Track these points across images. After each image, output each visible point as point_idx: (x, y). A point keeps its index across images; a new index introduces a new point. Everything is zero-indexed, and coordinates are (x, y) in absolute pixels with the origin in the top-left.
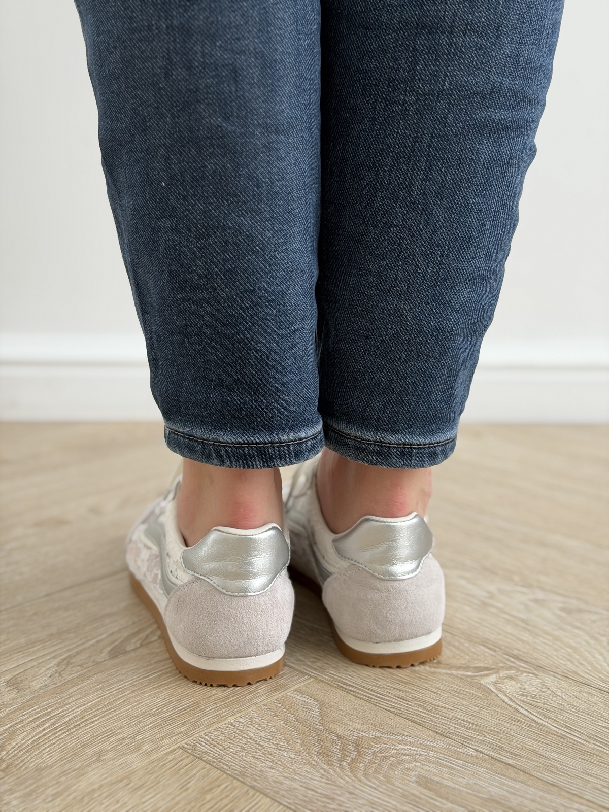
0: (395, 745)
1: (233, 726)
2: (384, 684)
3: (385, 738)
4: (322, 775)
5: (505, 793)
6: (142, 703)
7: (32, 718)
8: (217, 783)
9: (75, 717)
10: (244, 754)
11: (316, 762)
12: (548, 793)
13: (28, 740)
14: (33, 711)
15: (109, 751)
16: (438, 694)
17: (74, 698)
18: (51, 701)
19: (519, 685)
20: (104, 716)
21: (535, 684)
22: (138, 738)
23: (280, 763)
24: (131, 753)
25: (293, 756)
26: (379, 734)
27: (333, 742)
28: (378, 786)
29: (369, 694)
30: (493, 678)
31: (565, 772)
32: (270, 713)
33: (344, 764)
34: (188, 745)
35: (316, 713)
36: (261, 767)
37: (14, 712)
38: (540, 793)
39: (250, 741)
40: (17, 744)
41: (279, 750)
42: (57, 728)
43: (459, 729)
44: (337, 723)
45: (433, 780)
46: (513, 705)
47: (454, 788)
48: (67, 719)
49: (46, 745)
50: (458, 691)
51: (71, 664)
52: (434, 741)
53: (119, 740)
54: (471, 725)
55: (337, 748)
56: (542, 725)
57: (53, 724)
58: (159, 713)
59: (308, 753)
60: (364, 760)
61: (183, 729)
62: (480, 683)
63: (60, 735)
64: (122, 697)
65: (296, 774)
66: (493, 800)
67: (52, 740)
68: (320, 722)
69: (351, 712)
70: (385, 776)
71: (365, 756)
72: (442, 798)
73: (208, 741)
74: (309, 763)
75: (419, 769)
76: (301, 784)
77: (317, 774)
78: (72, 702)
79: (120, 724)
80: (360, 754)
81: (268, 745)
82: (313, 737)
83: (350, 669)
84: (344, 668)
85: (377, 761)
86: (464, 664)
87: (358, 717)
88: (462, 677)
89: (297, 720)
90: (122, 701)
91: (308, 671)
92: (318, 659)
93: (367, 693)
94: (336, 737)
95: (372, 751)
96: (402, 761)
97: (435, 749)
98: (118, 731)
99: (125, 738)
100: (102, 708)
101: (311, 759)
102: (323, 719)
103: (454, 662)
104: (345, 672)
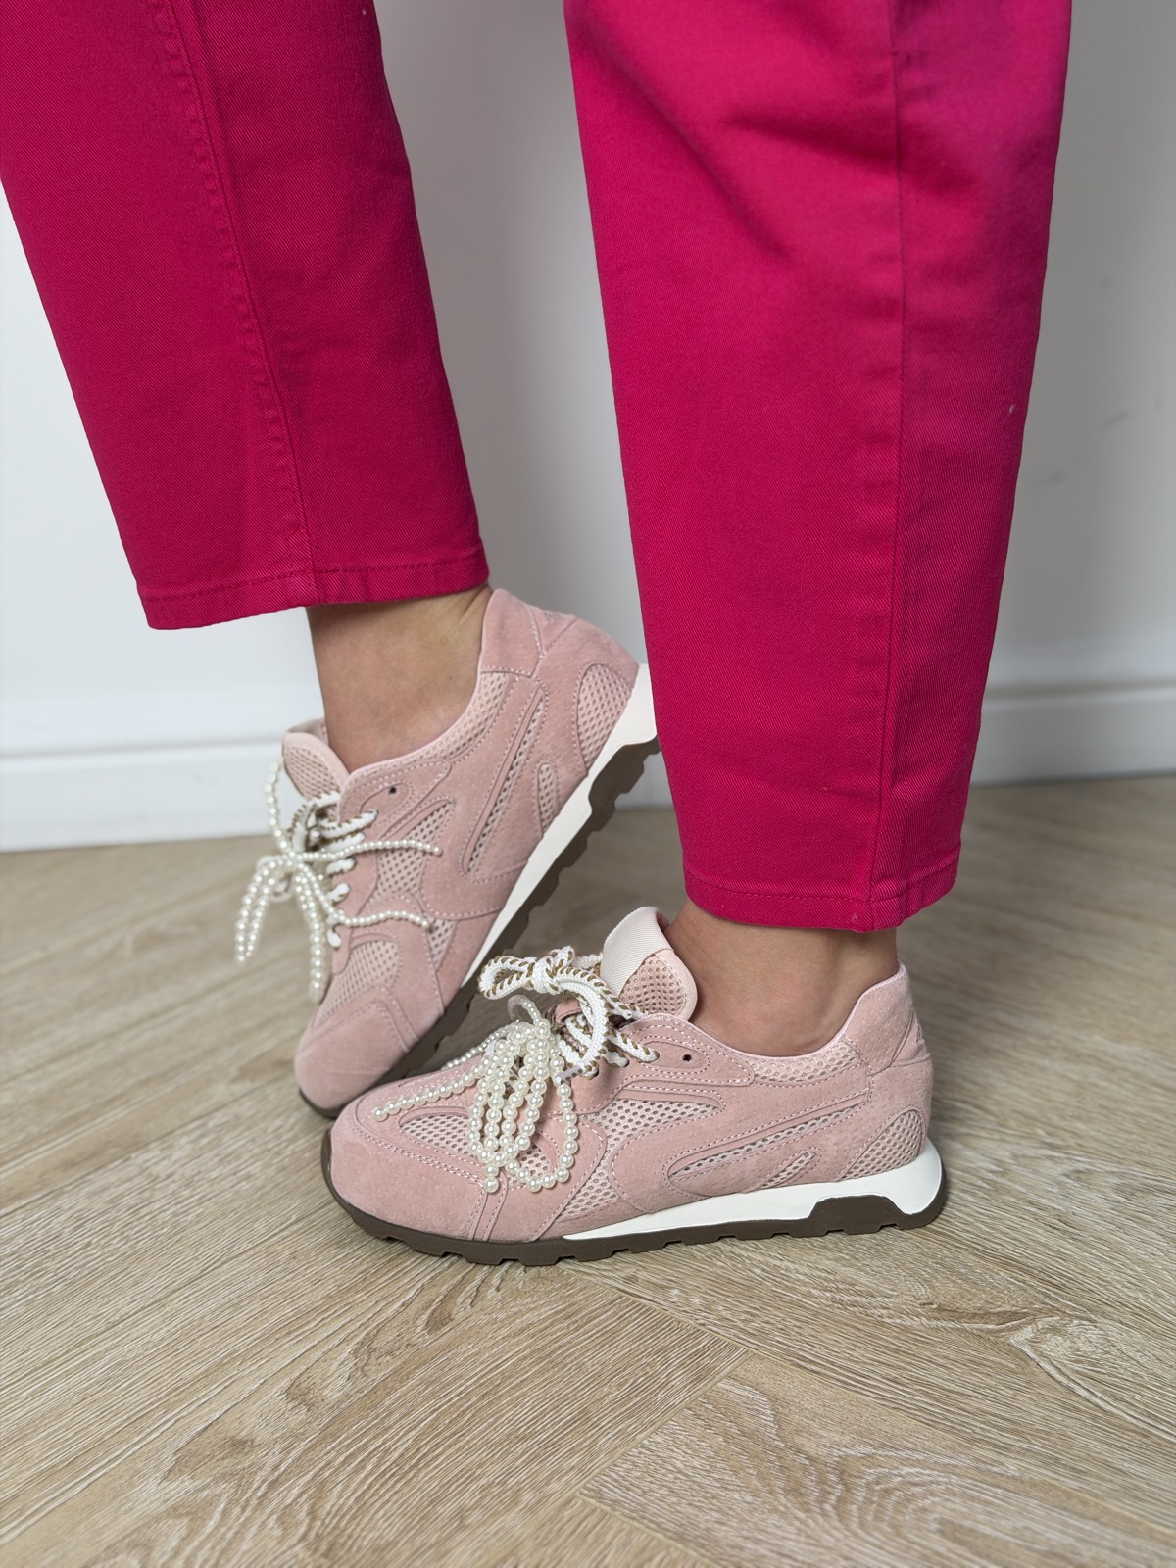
0: (896, 1468)
1: (649, 1450)
2: (863, 1356)
3: (880, 1456)
4: (799, 1529)
5: (1072, 1541)
6: (503, 1416)
7: (342, 1459)
8: (646, 1555)
9: (407, 1450)
10: (675, 1500)
11: (785, 1506)
12: (1134, 1536)
13: (348, 1498)
14: (340, 1443)
15: (473, 1508)
16: (947, 1368)
17: (396, 1416)
18: (362, 1423)
19: (1068, 1343)
20: (449, 1447)
21: (1093, 1339)
22: (511, 1482)
23: (731, 1513)
24: (507, 1510)
25: (749, 1499)
26: (870, 1450)
27: (805, 1469)
28: (884, 1542)
29: (843, 1375)
30: (1027, 1332)
31: (1156, 1497)
32: (699, 1422)
33: (827, 1507)
34: (589, 1489)
35: (768, 1417)
36: (706, 1521)
37: (312, 1448)
38: (1123, 1537)
39: (680, 1476)
40: (333, 1506)
41: (726, 1489)
42: (384, 1473)
43: (989, 1431)
44: (804, 1434)
45: (962, 1526)
46: (1065, 1381)
47: (995, 1539)
48: (396, 1455)
49: (378, 1505)
50: (978, 1361)
51: (375, 1350)
52: (955, 1456)
53: (483, 1488)
54: (1005, 1423)
55: (812, 1480)
56: (1113, 1415)
57: (377, 1466)
58: (532, 1435)
59: (771, 1492)
60: (856, 1497)
61: (575, 1460)
62: (1009, 1344)
63: (393, 1485)
64: (468, 1409)
65: (761, 1531)
66: (1056, 1555)
67: (384, 1495)
68: (777, 1435)
69: (821, 1411)
70: (891, 1525)
71: (856, 1492)
72: (979, 1555)
73: (616, 1481)
74: (775, 1510)
75: (939, 1509)
76: (770, 1547)
77: (791, 1529)
78: (395, 1423)
79: (478, 1459)
80: (848, 1489)
81: (709, 1482)
82: (771, 1462)
83: (807, 1331)
84: (796, 1329)
85: (875, 1499)
86: (980, 1309)
87: (832, 1420)
88: (979, 1333)
89: (743, 1434)
90: (470, 1415)
91: (742, 1339)
92: (752, 1315)
93: (840, 1374)
94: (806, 1459)
95: (865, 1481)
96: (912, 1496)
97: (958, 1471)
98: (479, 1472)
99: (490, 1485)
100: (442, 1431)
101: (776, 1503)
102: (780, 1427)
103: (965, 1306)
104: (799, 1337)
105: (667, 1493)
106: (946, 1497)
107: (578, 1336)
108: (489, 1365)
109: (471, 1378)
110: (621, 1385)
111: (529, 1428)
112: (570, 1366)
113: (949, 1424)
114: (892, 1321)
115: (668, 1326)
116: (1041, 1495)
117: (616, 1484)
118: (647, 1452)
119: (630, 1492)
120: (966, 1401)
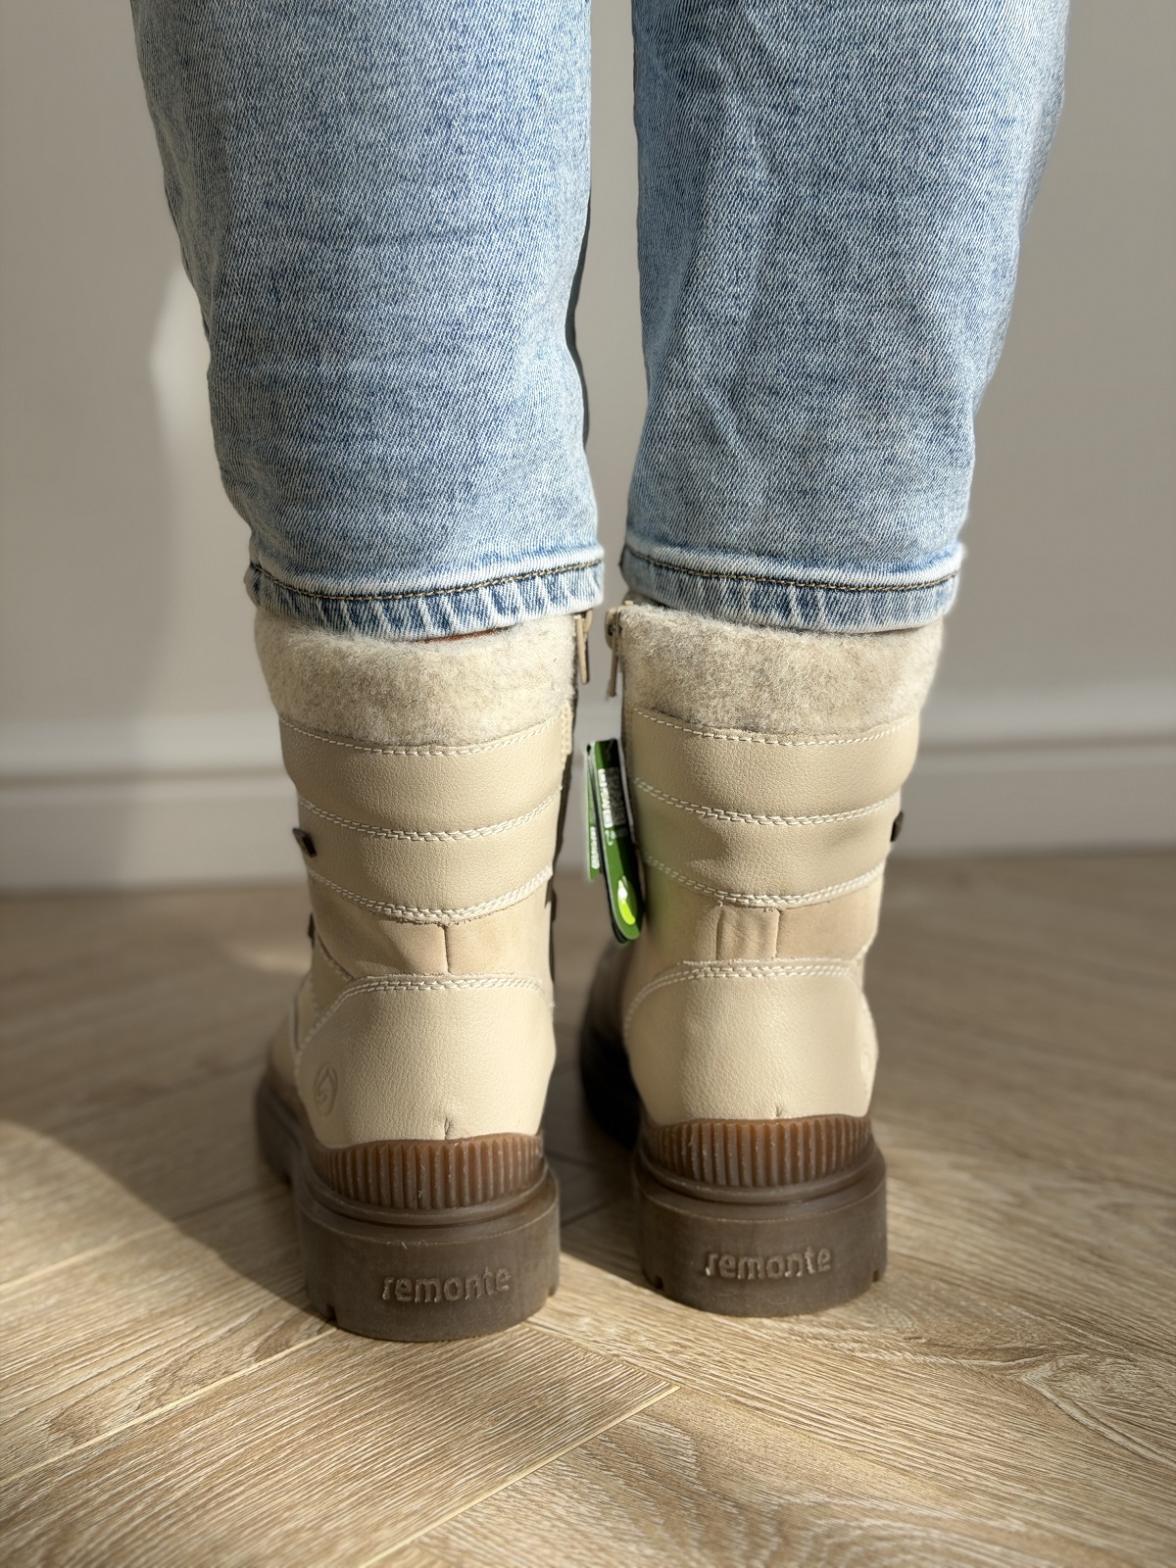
0: (857, 1520)
3: (835, 1504)
6: (331, 1453)
7: (107, 1496)
9: (195, 1489)
11: (697, 1561)
14: (110, 1481)
16: (934, 1408)
17: (191, 1451)
18: (142, 1458)
19: (1099, 1381)
20: (254, 1486)
21: (1132, 1378)
22: (328, 1527)
26: (821, 1498)
27: (730, 1518)
29: (795, 1413)
30: (1045, 1370)
32: (594, 1462)
33: (756, 1564)
35: (687, 1458)
37: (71, 1485)
39: (559, 1524)
41: (621, 1540)
42: (159, 1514)
43: (985, 1479)
44: (734, 1478)
46: (1092, 1424)
48: (179, 1494)
50: (976, 1400)
51: (181, 1379)
52: (938, 1507)
53: (288, 1534)
54: (1011, 1470)
55: (739, 1532)
56: (1156, 1463)
57: (151, 1506)
58: (368, 1473)
59: (681, 1544)
60: (796, 1553)
61: (417, 1505)
62: (1018, 1383)
64: (288, 1444)
68: (698, 1479)
69: (762, 1453)
71: (798, 1546)
73: (471, 1527)
78: (186, 1459)
79: (289, 1501)
80: (787, 1541)
81: (597, 1532)
82: (686, 1509)
83: (751, 1364)
84: (739, 1362)
85: (824, 1555)
86: (982, 1345)
87: (775, 1463)
88: (981, 1370)
89: (652, 1476)
90: (289, 1451)
91: (664, 1371)
92: (682, 1346)
93: (791, 1412)
94: (734, 1507)
95: (811, 1533)
96: (876, 1552)
97: (941, 1524)
98: (286, 1515)
99: (298, 1531)
100: (249, 1467)
101: (686, 1558)
102: (704, 1469)
103: (963, 1341)
104: (741, 1371)
105: (538, 1543)
106: (921, 1554)
107: (451, 1366)
108: (328, 1395)
109: (299, 1410)
110: (497, 1420)
111: (365, 1466)
112: (433, 1398)
113: (932, 1470)
114: (866, 1355)
115: (570, 1357)
116: (1056, 1554)
117: (470, 1532)
118: (519, 1496)
119: (488, 1542)
120: (958, 1445)
